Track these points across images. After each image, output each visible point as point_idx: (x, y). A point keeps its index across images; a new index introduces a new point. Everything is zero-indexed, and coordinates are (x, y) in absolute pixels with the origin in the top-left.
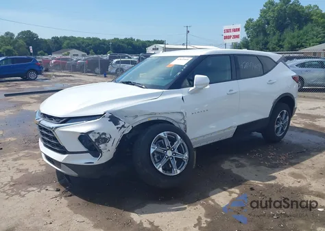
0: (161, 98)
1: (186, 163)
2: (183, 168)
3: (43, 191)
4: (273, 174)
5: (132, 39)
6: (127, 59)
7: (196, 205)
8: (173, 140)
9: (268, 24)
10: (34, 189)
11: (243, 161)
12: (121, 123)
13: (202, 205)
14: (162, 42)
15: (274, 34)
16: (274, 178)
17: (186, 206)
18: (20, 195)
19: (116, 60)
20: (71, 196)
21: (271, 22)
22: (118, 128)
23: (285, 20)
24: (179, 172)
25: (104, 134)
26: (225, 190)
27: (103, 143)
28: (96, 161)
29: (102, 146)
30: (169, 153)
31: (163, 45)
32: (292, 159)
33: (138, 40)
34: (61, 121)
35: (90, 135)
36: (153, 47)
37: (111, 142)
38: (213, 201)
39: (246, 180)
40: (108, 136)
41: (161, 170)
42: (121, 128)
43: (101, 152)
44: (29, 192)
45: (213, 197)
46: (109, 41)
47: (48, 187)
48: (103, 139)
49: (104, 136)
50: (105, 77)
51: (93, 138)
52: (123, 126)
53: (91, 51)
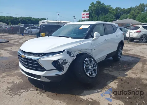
0: (83, 43)
1: (97, 71)
2: (96, 73)
3: (29, 91)
4: (126, 73)
5: (30, 17)
6: (33, 27)
7: (105, 89)
8: (91, 62)
9: (92, 12)
10: (24, 91)
11: (110, 69)
12: (72, 55)
13: (107, 88)
14: (45, 19)
15: (95, 17)
16: (127, 75)
17: (101, 90)
18: (19, 95)
19: (28, 27)
20: (46, 92)
21: (94, 12)
22: (71, 57)
23: (99, 11)
24: (95, 75)
25: (65, 60)
26: (112, 82)
27: (65, 64)
28: (61, 73)
29: (64, 66)
30: (90, 67)
31: (46, 21)
32: (128, 67)
33: (33, 18)
34: (42, 55)
35: (59, 61)
36: (42, 21)
37: (68, 64)
38: (110, 86)
39: (117, 77)
40: (67, 61)
41: (89, 75)
42: (72, 57)
43: (63, 69)
44: (22, 92)
45: (109, 85)
46: (19, 18)
47: (31, 89)
48: (65, 62)
49: (65, 61)
50: (23, 35)
51: (60, 62)
52: (73, 56)
53: (10, 23)
